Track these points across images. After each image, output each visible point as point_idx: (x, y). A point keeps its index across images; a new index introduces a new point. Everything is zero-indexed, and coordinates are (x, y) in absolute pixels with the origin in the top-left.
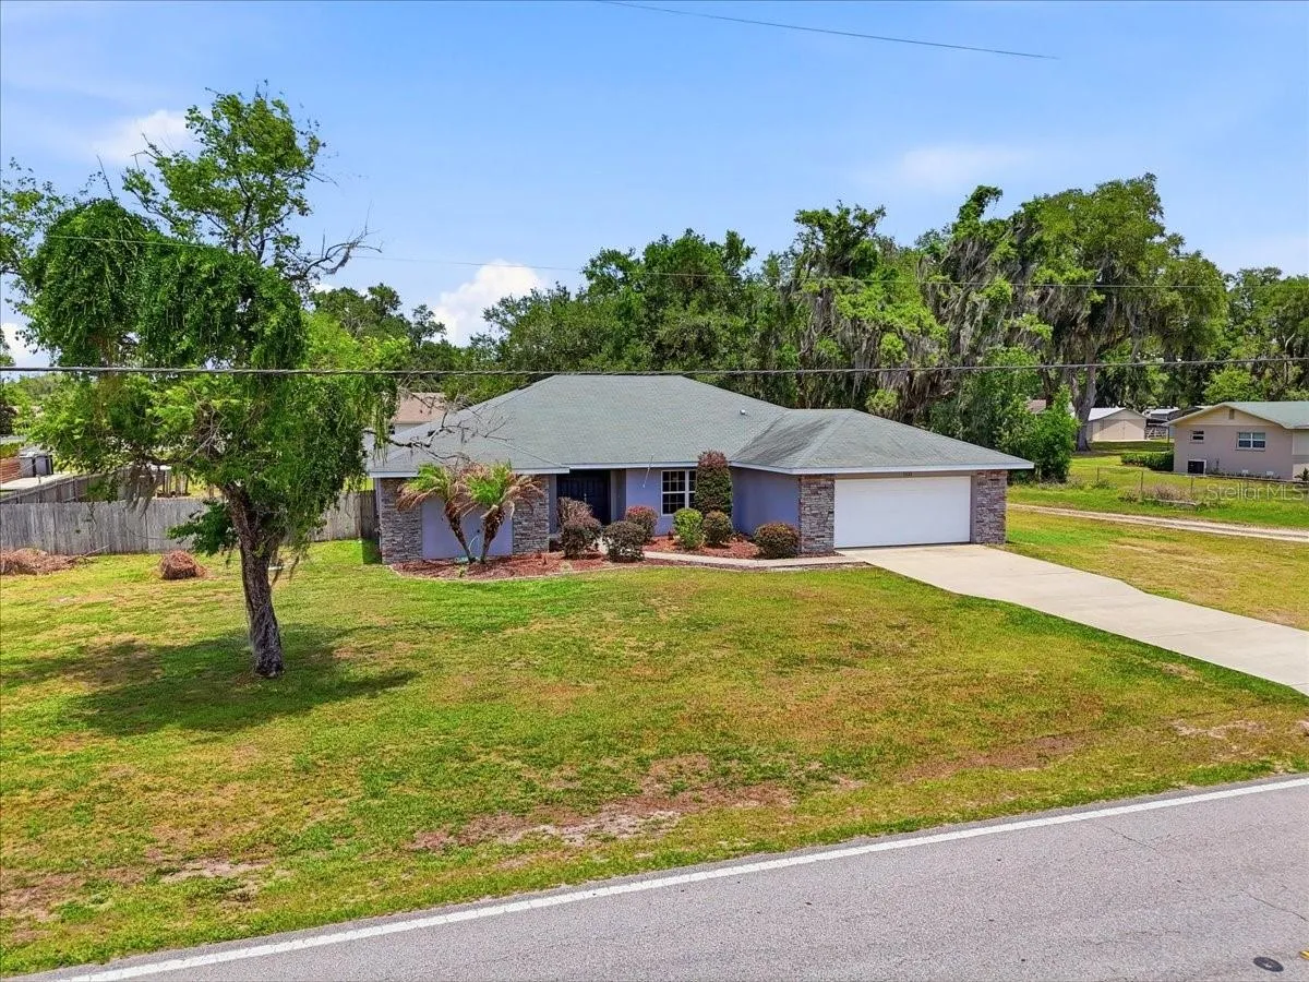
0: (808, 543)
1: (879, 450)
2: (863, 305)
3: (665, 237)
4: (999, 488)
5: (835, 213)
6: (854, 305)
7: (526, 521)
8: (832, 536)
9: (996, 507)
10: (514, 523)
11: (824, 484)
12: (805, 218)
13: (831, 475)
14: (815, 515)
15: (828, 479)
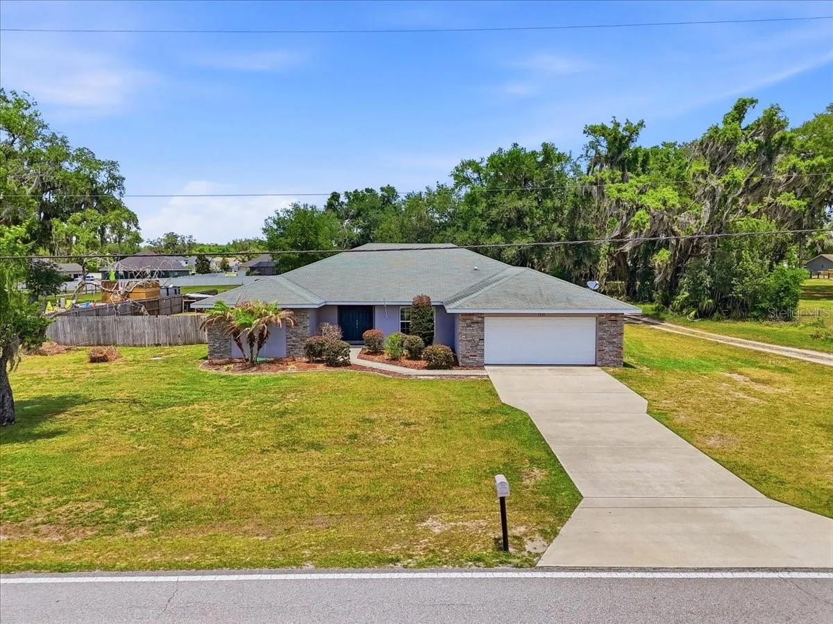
0: (464, 359)
1: (524, 297)
2: (626, 190)
3: (500, 150)
4: (618, 326)
5: (610, 126)
6: (619, 191)
7: (295, 337)
8: (482, 356)
9: (614, 340)
10: (287, 338)
11: (476, 320)
12: (591, 130)
13: (481, 314)
14: (470, 341)
15: (479, 317)
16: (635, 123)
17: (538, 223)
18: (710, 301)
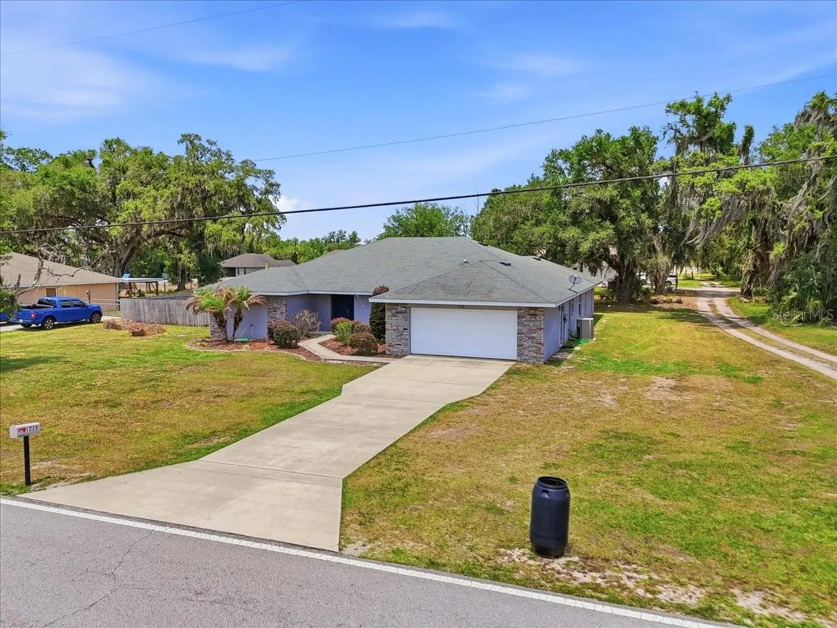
0: (391, 348)
8: (409, 345)
10: (268, 322)
13: (407, 304)
14: (394, 330)
15: (403, 307)
16: (721, 97)
17: (624, 214)
18: (817, 302)
